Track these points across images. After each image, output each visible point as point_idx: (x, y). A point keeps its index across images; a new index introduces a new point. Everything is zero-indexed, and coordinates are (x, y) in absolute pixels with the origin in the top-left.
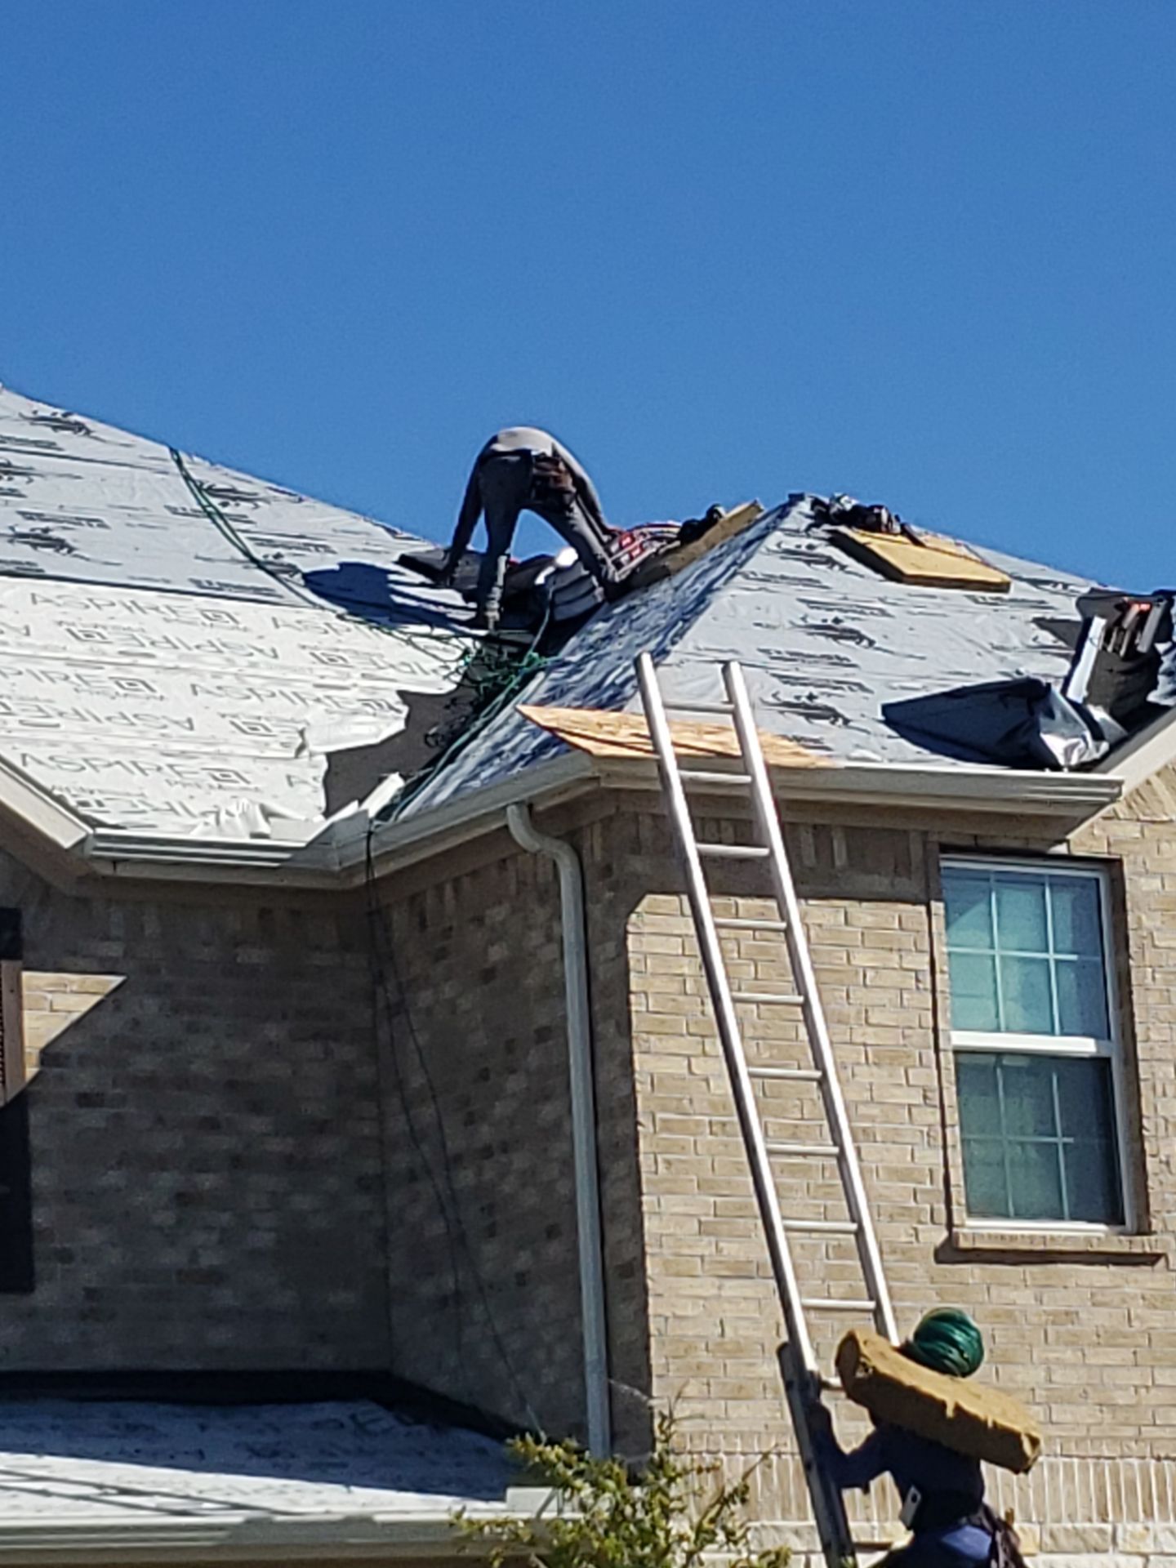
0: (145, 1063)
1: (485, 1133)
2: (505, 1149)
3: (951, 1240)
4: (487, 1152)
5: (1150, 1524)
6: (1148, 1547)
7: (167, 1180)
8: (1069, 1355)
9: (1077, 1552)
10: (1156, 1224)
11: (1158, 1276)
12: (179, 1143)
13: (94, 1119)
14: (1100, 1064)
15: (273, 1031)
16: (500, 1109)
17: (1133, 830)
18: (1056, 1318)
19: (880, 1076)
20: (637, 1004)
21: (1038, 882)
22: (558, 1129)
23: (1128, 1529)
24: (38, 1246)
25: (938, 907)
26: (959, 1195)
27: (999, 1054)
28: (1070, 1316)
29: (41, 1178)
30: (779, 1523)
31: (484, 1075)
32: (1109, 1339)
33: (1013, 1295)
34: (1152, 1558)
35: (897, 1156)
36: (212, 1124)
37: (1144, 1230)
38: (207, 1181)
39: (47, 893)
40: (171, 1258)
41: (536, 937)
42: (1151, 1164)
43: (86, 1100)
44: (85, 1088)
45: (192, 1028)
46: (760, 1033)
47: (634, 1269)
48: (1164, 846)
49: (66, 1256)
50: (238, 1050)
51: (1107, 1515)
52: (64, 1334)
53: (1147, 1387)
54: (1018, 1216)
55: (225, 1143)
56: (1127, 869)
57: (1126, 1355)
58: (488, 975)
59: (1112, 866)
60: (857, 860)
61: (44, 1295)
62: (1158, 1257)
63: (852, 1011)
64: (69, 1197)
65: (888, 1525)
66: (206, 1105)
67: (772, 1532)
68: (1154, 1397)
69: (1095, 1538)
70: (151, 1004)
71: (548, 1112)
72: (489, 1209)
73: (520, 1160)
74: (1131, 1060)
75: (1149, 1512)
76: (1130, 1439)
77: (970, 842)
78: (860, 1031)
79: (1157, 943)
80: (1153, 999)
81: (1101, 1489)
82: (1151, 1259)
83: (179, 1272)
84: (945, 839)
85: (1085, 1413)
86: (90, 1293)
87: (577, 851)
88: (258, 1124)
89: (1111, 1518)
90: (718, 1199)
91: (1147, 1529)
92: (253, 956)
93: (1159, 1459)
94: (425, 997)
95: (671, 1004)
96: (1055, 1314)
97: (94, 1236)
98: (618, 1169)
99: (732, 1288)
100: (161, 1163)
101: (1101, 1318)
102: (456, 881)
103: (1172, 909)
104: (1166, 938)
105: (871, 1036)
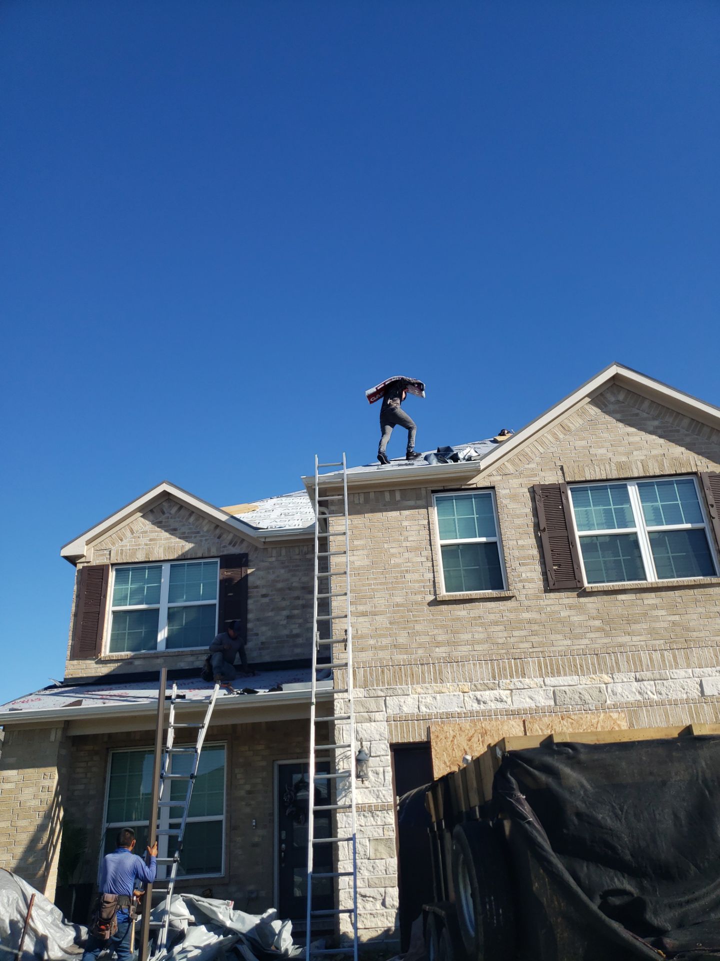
0: (280, 585)
3: (437, 598)
5: (512, 680)
6: (512, 687)
7: (285, 613)
8: (480, 629)
9: (485, 690)
10: (511, 587)
11: (513, 603)
12: (288, 604)
13: (266, 600)
14: (491, 544)
17: (499, 478)
18: (475, 618)
21: (469, 497)
23: (504, 682)
24: (249, 633)
27: (458, 545)
28: (480, 617)
29: (250, 616)
30: (375, 688)
32: (495, 623)
34: (514, 691)
35: (416, 576)
36: (298, 598)
37: (507, 589)
38: (296, 612)
39: (256, 549)
40: (286, 632)
43: (264, 596)
44: (264, 593)
46: (371, 547)
48: (510, 481)
49: (257, 635)
51: (496, 678)
53: (510, 637)
54: (465, 590)
55: (301, 602)
56: (497, 489)
57: (502, 628)
59: (492, 488)
60: (404, 498)
62: (513, 597)
63: (403, 538)
64: (258, 620)
65: (414, 686)
66: (297, 593)
67: (373, 690)
68: (512, 640)
69: (491, 685)
70: (282, 571)
74: (502, 541)
75: (512, 676)
76: (504, 653)
77: (442, 488)
78: (405, 543)
79: (508, 507)
81: (493, 670)
82: (510, 598)
83: (287, 635)
84: (433, 489)
85: (486, 646)
86: (262, 643)
89: (497, 679)
90: (356, 595)
91: (511, 681)
93: (515, 659)
95: (343, 543)
96: (475, 617)
97: (264, 629)
99: (361, 619)
100: (284, 609)
101: (492, 617)
103: (514, 497)
104: (512, 506)
105: (408, 544)
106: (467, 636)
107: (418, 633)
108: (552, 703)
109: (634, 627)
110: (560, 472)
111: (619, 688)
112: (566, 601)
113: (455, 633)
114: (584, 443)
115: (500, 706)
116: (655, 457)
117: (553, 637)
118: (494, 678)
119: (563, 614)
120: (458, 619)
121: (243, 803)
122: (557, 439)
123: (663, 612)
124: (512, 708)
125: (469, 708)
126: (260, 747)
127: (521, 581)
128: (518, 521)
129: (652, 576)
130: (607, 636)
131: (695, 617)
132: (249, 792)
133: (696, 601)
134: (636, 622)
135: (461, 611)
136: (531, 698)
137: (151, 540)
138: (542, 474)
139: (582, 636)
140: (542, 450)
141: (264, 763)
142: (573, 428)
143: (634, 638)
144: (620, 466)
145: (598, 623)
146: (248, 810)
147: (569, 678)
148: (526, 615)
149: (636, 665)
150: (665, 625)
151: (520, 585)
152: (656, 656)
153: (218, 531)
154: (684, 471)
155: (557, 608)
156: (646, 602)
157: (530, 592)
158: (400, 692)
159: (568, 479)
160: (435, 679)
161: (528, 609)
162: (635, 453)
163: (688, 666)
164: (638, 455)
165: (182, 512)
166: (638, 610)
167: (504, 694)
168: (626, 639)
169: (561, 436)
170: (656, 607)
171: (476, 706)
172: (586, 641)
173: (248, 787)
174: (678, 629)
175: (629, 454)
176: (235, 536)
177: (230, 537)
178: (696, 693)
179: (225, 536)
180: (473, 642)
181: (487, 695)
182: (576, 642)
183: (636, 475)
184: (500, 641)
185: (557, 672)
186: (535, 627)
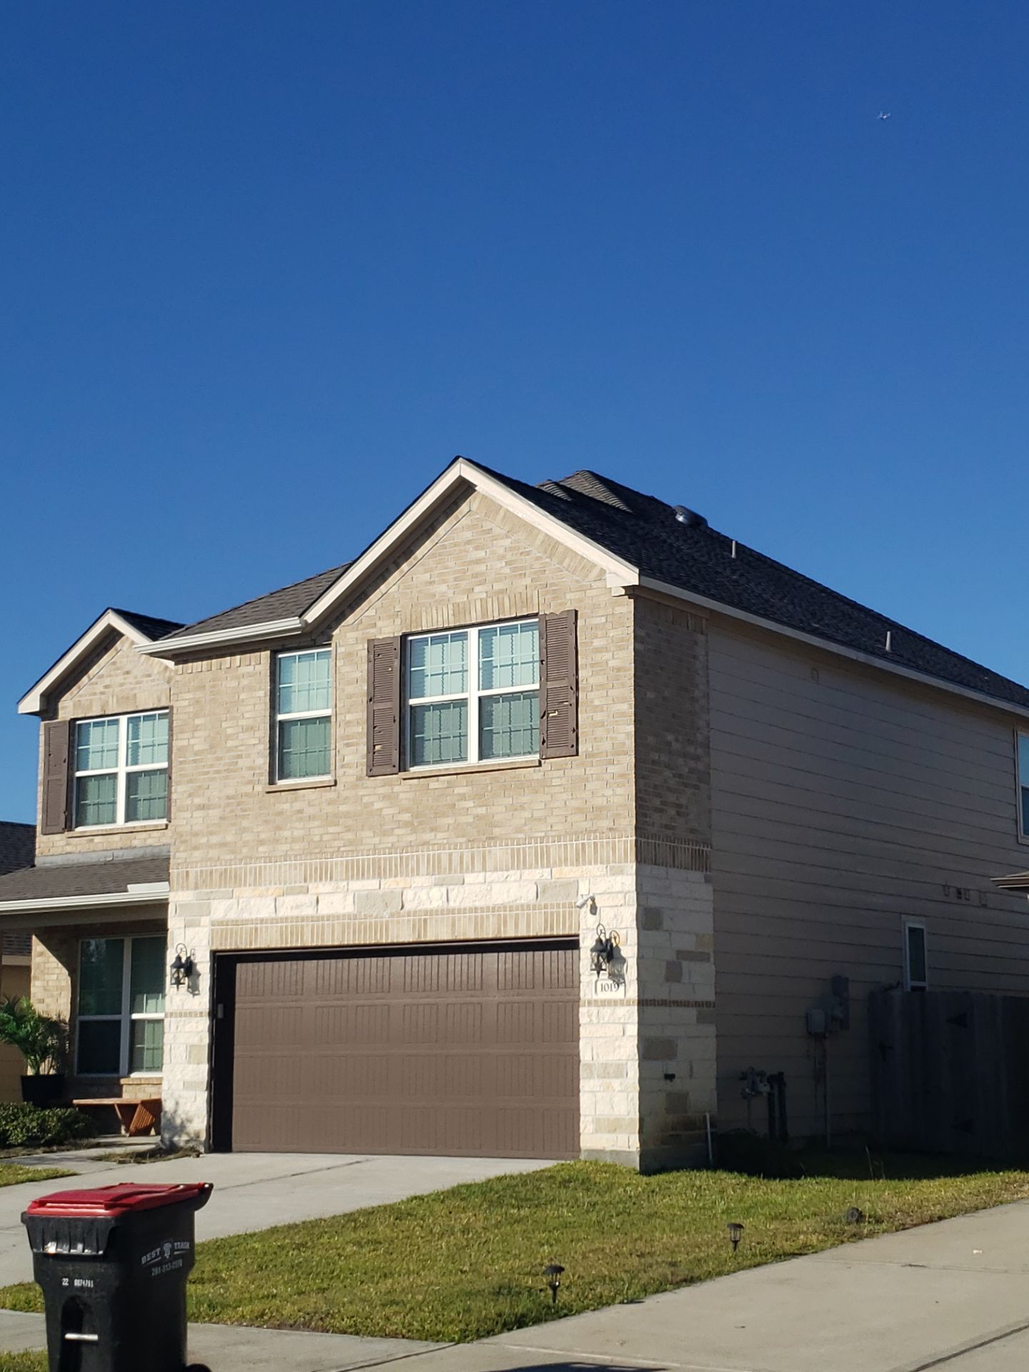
8: (299, 825)
11: (332, 793)
14: (330, 718)
21: (312, 656)
23: (313, 885)
30: (204, 890)
32: (313, 818)
34: (320, 895)
42: (334, 752)
54: (299, 776)
57: (319, 823)
74: (333, 716)
75: (321, 879)
81: (306, 871)
101: (313, 809)
106: (287, 833)
107: (245, 830)
108: (353, 910)
109: (441, 821)
110: (397, 621)
112: (383, 791)
113: (279, 828)
114: (427, 577)
115: (307, 912)
117: (364, 834)
118: (305, 881)
119: (377, 806)
120: (280, 813)
123: (470, 804)
124: (317, 914)
125: (279, 914)
127: (342, 767)
128: (350, 689)
129: (473, 757)
130: (414, 831)
131: (502, 809)
134: (444, 815)
138: (379, 624)
139: (391, 833)
140: (384, 590)
143: (440, 835)
144: (458, 609)
145: (407, 817)
147: (370, 882)
148: (343, 808)
149: (435, 867)
150: (470, 819)
151: (340, 772)
152: (456, 855)
155: (372, 799)
157: (351, 779)
159: (404, 630)
160: (255, 881)
161: (347, 799)
162: (477, 589)
163: (484, 869)
164: (479, 592)
166: (447, 801)
168: (429, 835)
170: (463, 797)
171: (286, 913)
174: (482, 824)
175: (470, 591)
180: (294, 840)
183: (479, 620)
184: (316, 838)
185: (362, 875)
186: (350, 822)
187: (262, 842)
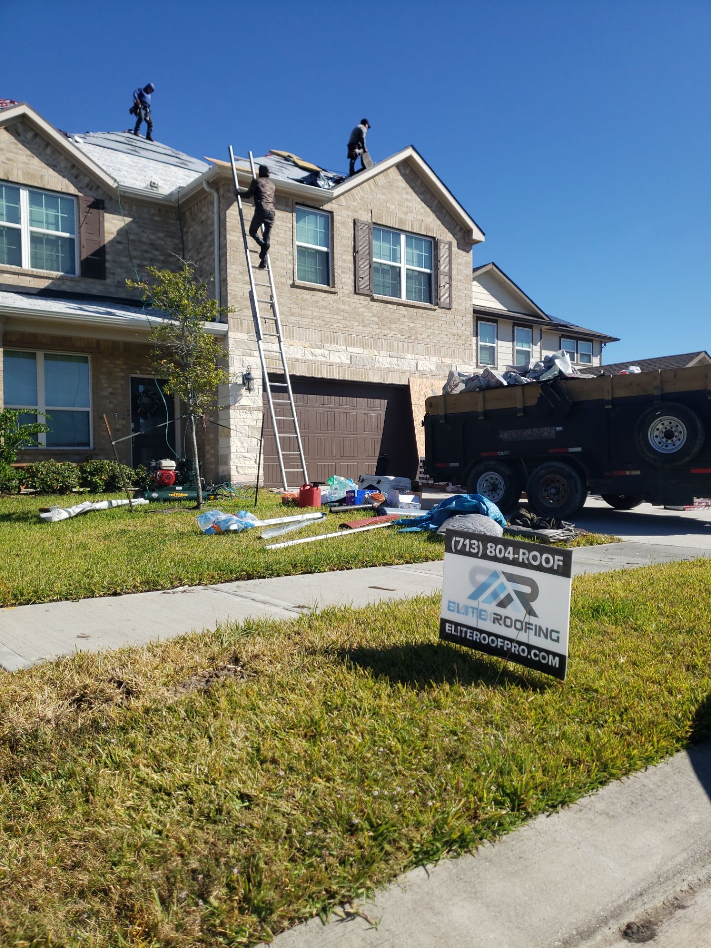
0: (133, 237)
1: (201, 256)
2: (204, 258)
3: (294, 283)
4: (201, 259)
5: (331, 345)
6: (330, 349)
7: (136, 261)
8: (317, 310)
9: (316, 348)
10: (336, 286)
11: (336, 296)
12: (139, 254)
13: (121, 247)
14: (327, 253)
15: (161, 235)
16: (204, 250)
17: (337, 206)
18: (315, 302)
19: (280, 247)
20: (228, 224)
21: (316, 214)
22: (213, 253)
23: (326, 345)
24: (107, 271)
25: (294, 214)
26: (296, 274)
27: (306, 248)
28: (317, 302)
29: (108, 257)
31: (201, 243)
32: (325, 308)
33: (306, 296)
34: (331, 351)
35: (283, 264)
36: (147, 252)
37: (333, 287)
38: (145, 263)
39: (111, 198)
41: (211, 212)
42: (336, 274)
43: (119, 243)
45: (143, 232)
47: (225, 280)
48: (342, 211)
49: (114, 274)
50: (153, 237)
52: (113, 289)
53: (332, 318)
54: (308, 281)
55: (149, 255)
56: (334, 214)
57: (328, 311)
58: (202, 222)
59: (331, 213)
61: (108, 281)
64: (114, 262)
66: (145, 247)
68: (333, 320)
69: (320, 346)
70: (137, 226)
71: (211, 249)
72: (201, 271)
73: (206, 260)
74: (333, 253)
75: (331, 342)
76: (328, 328)
77: (302, 203)
78: (277, 237)
80: (338, 241)
81: (322, 337)
82: (335, 293)
84: (297, 201)
85: (319, 321)
86: (119, 282)
87: (218, 193)
88: (157, 253)
92: (157, 218)
93: (333, 332)
94: (191, 229)
97: (119, 271)
98: (223, 259)
100: (135, 258)
101: (324, 303)
102: (197, 203)
103: (344, 223)
104: (342, 229)
105: (279, 239)
106: (309, 313)
108: (349, 362)
109: (393, 325)
110: (370, 214)
111: (381, 359)
112: (363, 302)
113: (303, 309)
114: (384, 197)
115: (323, 359)
116: (418, 220)
117: (354, 323)
118: (322, 342)
119: (360, 310)
120: (304, 300)
121: (107, 401)
122: (371, 189)
123: (407, 320)
124: (329, 361)
125: (307, 358)
126: (118, 362)
127: (341, 283)
128: (344, 242)
129: (404, 298)
130: (380, 328)
131: (420, 326)
132: (111, 394)
133: (423, 317)
134: (394, 323)
135: (307, 295)
136: (339, 357)
137: (8, 159)
138: (360, 212)
139: (367, 326)
140: (362, 194)
141: (122, 374)
142: (380, 184)
143: (392, 332)
144: (401, 221)
145: (376, 319)
146: (111, 406)
147: (358, 349)
148: (342, 306)
149: (391, 348)
150: (407, 328)
151: (340, 286)
152: (400, 344)
153: (74, 171)
154: (430, 235)
155: (358, 305)
156: (401, 312)
157: (346, 292)
158: (269, 341)
159: (374, 221)
160: (290, 336)
161: (343, 302)
162: (409, 214)
163: (413, 353)
164: (410, 217)
165: (38, 139)
166: (397, 316)
167: (327, 352)
168: (387, 332)
169: (373, 188)
170: (404, 316)
171: (311, 357)
172: (369, 329)
173: (110, 390)
174: (412, 331)
175: (406, 214)
176: (91, 180)
177: (87, 180)
178: (414, 368)
179: (81, 177)
180: (314, 317)
181: (318, 351)
182: (364, 328)
183: (407, 229)
184: (327, 319)
185: (353, 345)
186: (346, 315)
187: (292, 315)
